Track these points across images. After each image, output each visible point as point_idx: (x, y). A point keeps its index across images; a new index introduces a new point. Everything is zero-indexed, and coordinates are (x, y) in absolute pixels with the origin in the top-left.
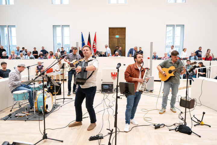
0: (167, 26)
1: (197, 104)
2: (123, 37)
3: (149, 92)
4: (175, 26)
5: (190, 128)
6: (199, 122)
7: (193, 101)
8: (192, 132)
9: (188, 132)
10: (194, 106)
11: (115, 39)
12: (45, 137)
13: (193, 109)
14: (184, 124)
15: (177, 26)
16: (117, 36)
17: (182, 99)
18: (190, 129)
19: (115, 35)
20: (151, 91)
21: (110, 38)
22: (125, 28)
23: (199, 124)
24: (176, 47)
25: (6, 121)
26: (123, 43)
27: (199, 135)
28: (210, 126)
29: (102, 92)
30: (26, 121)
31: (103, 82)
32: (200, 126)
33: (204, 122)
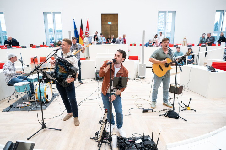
0: (160, 12)
1: (186, 90)
2: (115, 23)
3: (141, 79)
4: (167, 12)
5: (178, 113)
6: (186, 107)
7: (182, 87)
8: (179, 117)
9: (175, 117)
10: (183, 92)
11: (107, 26)
12: (44, 127)
13: (181, 94)
14: (172, 110)
15: (169, 12)
16: (110, 23)
17: (172, 85)
18: (177, 115)
19: (107, 21)
20: (143, 78)
21: (102, 25)
22: (117, 15)
23: (186, 109)
24: (168, 33)
25: (9, 112)
26: (116, 30)
27: (185, 119)
28: (195, 111)
29: (96, 79)
30: (28, 111)
31: (97, 71)
32: (186, 111)
33: (190, 107)
